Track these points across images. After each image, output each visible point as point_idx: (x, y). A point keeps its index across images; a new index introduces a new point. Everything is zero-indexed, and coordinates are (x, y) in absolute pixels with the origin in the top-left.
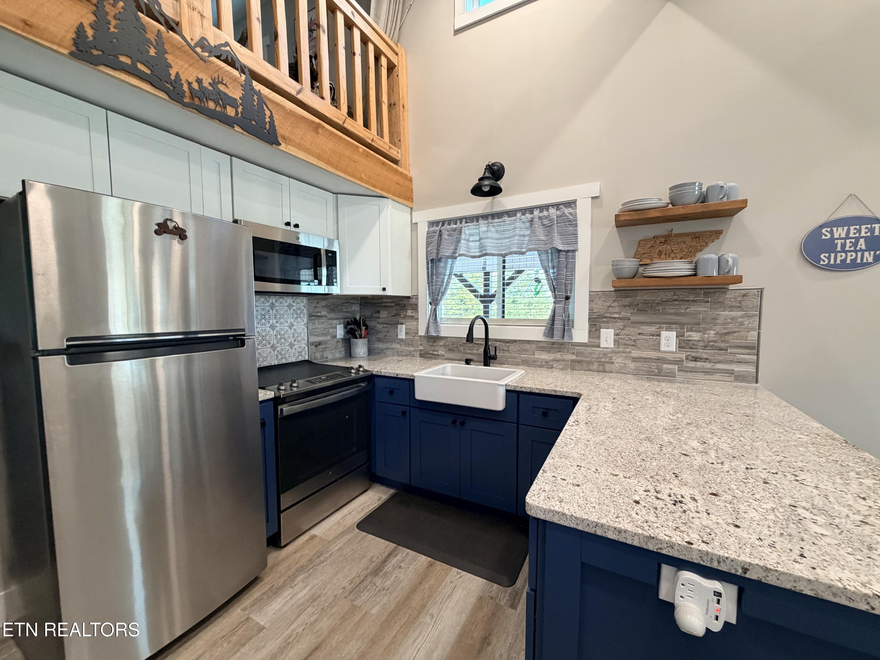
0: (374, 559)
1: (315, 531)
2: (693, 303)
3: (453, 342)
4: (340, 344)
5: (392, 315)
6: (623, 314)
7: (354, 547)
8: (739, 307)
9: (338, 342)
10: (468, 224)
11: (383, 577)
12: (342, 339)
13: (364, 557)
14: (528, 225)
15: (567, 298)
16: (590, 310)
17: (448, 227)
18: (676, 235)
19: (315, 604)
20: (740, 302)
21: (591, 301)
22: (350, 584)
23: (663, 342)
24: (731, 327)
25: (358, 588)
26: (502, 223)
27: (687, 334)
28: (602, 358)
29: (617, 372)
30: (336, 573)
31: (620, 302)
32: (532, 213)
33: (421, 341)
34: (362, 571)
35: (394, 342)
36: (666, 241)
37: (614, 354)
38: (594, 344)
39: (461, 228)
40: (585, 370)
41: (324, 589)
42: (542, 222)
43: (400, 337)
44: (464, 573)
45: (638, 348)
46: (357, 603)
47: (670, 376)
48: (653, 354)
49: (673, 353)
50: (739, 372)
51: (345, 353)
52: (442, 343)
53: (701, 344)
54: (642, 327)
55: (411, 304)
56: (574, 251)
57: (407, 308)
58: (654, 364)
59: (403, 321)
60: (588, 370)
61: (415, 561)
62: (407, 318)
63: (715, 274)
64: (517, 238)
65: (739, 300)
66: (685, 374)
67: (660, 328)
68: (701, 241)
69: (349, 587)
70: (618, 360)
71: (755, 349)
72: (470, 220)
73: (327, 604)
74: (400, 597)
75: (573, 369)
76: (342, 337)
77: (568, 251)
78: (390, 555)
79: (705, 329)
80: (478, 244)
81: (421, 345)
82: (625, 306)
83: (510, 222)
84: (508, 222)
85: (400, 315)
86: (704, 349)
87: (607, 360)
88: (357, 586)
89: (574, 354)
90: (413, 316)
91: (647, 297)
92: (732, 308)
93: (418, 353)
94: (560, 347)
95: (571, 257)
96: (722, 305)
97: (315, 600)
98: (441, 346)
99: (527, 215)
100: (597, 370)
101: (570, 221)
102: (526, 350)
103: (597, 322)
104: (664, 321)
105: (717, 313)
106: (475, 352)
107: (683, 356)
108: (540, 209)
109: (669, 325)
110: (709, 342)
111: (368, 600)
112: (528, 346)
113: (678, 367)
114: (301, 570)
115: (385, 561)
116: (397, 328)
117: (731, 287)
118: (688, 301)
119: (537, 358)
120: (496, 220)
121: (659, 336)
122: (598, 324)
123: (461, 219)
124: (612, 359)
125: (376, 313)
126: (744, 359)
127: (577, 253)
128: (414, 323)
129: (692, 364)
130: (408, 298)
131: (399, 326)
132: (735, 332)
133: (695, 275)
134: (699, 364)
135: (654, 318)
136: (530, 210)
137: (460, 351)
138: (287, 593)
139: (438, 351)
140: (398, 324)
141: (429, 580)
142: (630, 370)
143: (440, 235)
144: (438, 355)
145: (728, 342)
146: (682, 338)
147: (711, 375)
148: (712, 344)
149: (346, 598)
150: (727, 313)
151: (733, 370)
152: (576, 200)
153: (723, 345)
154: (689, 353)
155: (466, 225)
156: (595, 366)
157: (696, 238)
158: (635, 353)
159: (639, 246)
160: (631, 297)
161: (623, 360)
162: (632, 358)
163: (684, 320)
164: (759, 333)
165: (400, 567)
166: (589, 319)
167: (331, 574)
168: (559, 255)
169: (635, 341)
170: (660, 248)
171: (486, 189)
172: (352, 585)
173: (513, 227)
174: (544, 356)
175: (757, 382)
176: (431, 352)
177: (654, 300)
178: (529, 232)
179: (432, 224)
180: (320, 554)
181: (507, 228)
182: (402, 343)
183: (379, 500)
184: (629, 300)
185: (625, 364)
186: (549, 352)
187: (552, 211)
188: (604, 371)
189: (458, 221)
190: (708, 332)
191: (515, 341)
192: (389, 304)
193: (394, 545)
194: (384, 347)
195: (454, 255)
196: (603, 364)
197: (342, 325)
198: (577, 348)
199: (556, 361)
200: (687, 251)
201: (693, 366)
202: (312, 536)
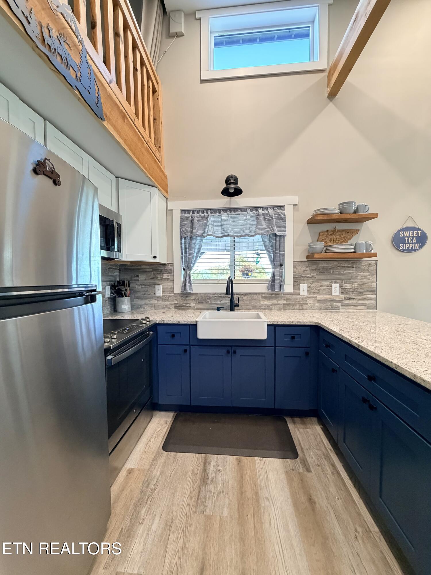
0: (196, 471)
1: (129, 465)
2: (347, 268)
3: (202, 296)
4: (107, 302)
5: (150, 278)
6: (312, 275)
7: (173, 468)
8: (367, 270)
9: (106, 300)
10: (213, 214)
11: (213, 484)
12: (109, 298)
13: (186, 473)
14: (255, 218)
15: (281, 265)
16: (294, 273)
17: (197, 215)
18: (338, 230)
19: (173, 529)
20: (368, 267)
21: (294, 267)
22: (191, 498)
23: (333, 290)
24: (365, 281)
25: (200, 501)
26: (237, 215)
27: (345, 285)
28: (302, 301)
29: (310, 309)
30: (173, 495)
31: (311, 268)
32: (257, 210)
33: (175, 297)
34: (194, 485)
35: (153, 299)
36: (333, 233)
37: (308, 299)
38: (297, 293)
39: (208, 216)
40: (292, 310)
41: (172, 513)
42: (264, 217)
43: (157, 295)
44: (264, 459)
45: (320, 294)
46: (208, 512)
47: (337, 309)
48: (328, 298)
49: (338, 296)
50: (369, 304)
51: (111, 309)
52: (193, 297)
53: (351, 290)
54: (322, 282)
55: (167, 270)
56: (284, 236)
57: (163, 272)
58: (329, 303)
59: (160, 283)
60: (293, 309)
61: (227, 462)
62: (163, 280)
63: (365, 252)
64: (248, 226)
65: (367, 266)
66: (344, 308)
67: (331, 282)
68: (350, 235)
69: (192, 502)
70: (310, 302)
71: (375, 292)
72: (214, 211)
73: (184, 525)
74: (236, 493)
75: (284, 309)
76: (109, 296)
77: (280, 236)
78: (205, 464)
79: (353, 282)
80: (220, 228)
81: (176, 300)
82: (313, 270)
83: (243, 215)
84: (241, 215)
85: (157, 278)
86: (353, 293)
87: (304, 302)
88: (198, 499)
89: (284, 300)
90: (169, 279)
91: (324, 264)
92: (364, 270)
93: (174, 306)
94: (276, 296)
95: (282, 240)
96: (359, 269)
97: (171, 526)
98: (192, 300)
99: (254, 211)
100: (298, 309)
101: (282, 218)
102: (255, 299)
103: (298, 280)
104: (333, 278)
105: (358, 273)
106: (219, 302)
107: (343, 297)
108: (262, 209)
109: (336, 280)
110: (355, 289)
111: (214, 506)
112: (256, 297)
113: (341, 304)
114: (139, 503)
115: (205, 470)
116: (155, 288)
117: (364, 259)
118: (344, 267)
119: (262, 304)
120: (233, 213)
121: (331, 287)
122: (298, 281)
123: (207, 210)
124: (307, 302)
125: (135, 277)
126: (371, 297)
127: (285, 238)
128: (170, 284)
129: (347, 302)
130: (165, 265)
131: (157, 287)
132: (366, 283)
133: (355, 252)
134: (351, 302)
135: (329, 277)
136: (256, 209)
137: (207, 303)
138: (140, 530)
139: (190, 304)
140: (156, 285)
141: (246, 473)
142: (317, 308)
143: (192, 220)
144: (190, 306)
145: (363, 289)
146: (342, 287)
147: (356, 307)
148: (356, 290)
149: (195, 512)
150: (362, 273)
151: (366, 304)
152: (285, 205)
153: (361, 290)
154: (346, 296)
155: (211, 214)
156: (297, 307)
157: (347, 233)
158: (319, 298)
159: (319, 235)
160: (317, 265)
161: (313, 302)
162: (318, 300)
163: (343, 277)
164: (376, 283)
165: (219, 470)
166: (294, 278)
167: (169, 497)
168: (276, 238)
169: (319, 290)
170: (331, 237)
171: (232, 191)
172: (193, 499)
173: (245, 219)
174: (266, 302)
175: (376, 309)
176: (184, 305)
177: (328, 267)
178: (255, 223)
179: (184, 211)
180: (147, 483)
181: (240, 218)
182: (160, 299)
183: (167, 423)
184: (315, 266)
185: (314, 304)
186: (269, 299)
187: (270, 210)
188: (303, 309)
189: (205, 212)
190: (354, 284)
191: (247, 294)
192: (147, 270)
193: (203, 455)
194: (143, 303)
195: (204, 235)
196: (301, 305)
197: (109, 287)
198: (287, 296)
199: (274, 305)
200: (343, 239)
201: (348, 303)
202: (129, 470)
